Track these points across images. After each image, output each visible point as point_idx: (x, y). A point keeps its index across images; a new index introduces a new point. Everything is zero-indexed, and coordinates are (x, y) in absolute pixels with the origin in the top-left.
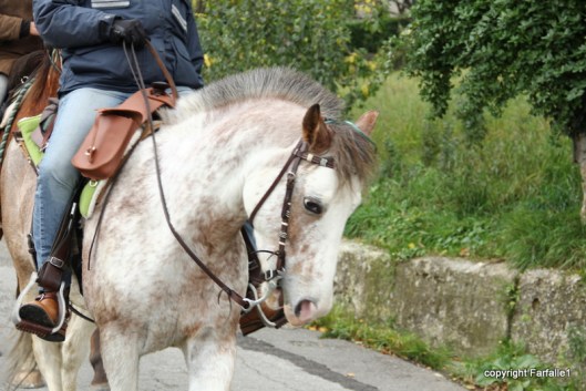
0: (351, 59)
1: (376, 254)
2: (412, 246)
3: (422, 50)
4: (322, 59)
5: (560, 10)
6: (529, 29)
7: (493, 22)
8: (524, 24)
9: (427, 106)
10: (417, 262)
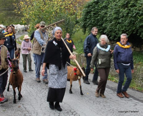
0: (76, 26)
1: (76, 53)
2: (81, 52)
3: (82, 25)
4: (71, 26)
5: (100, 21)
6: (96, 23)
7: (91, 21)
8: (95, 22)
9: (83, 33)
10: (82, 55)
